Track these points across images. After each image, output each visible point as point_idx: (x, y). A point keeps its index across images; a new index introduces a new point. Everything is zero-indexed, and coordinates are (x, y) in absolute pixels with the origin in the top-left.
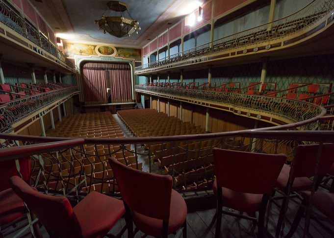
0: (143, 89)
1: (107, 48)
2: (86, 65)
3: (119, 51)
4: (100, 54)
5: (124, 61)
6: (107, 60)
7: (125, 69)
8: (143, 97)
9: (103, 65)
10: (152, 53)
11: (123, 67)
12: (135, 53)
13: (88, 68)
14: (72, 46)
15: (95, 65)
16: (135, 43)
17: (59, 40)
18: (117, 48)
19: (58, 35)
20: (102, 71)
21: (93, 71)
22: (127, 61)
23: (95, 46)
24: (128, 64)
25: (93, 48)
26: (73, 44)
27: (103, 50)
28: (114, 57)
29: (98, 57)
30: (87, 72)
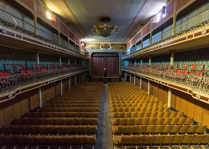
0: (126, 69)
1: (106, 45)
2: (95, 55)
3: (113, 46)
4: (102, 49)
5: (116, 52)
6: (106, 52)
7: (116, 57)
8: (126, 75)
9: (103, 55)
10: (132, 45)
11: (115, 55)
12: (123, 46)
13: (95, 57)
14: (88, 45)
15: (99, 55)
16: (122, 41)
17: (82, 43)
18: (112, 45)
19: (83, 40)
20: (102, 58)
21: (98, 58)
23: (100, 44)
24: (117, 53)
25: (98, 45)
26: (89, 44)
27: (104, 46)
28: (110, 49)
29: (102, 50)
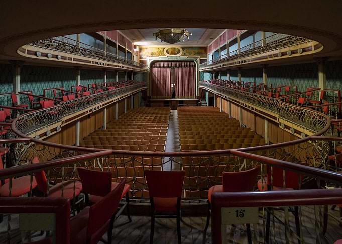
0: (206, 85)
1: (174, 49)
2: (156, 64)
3: (185, 50)
4: (167, 55)
5: (188, 59)
6: (173, 59)
7: (190, 66)
8: (207, 94)
9: (170, 64)
10: (215, 50)
11: (188, 64)
12: (201, 51)
13: (157, 67)
14: (146, 50)
15: (163, 64)
16: (199, 43)
17: (135, 47)
18: (183, 48)
19: (135, 43)
20: (168, 69)
21: (160, 69)
22: (192, 59)
23: (164, 48)
24: (193, 61)
25: (162, 49)
26: (146, 48)
27: (170, 51)
28: (180, 56)
29: (167, 57)
30: (155, 70)
